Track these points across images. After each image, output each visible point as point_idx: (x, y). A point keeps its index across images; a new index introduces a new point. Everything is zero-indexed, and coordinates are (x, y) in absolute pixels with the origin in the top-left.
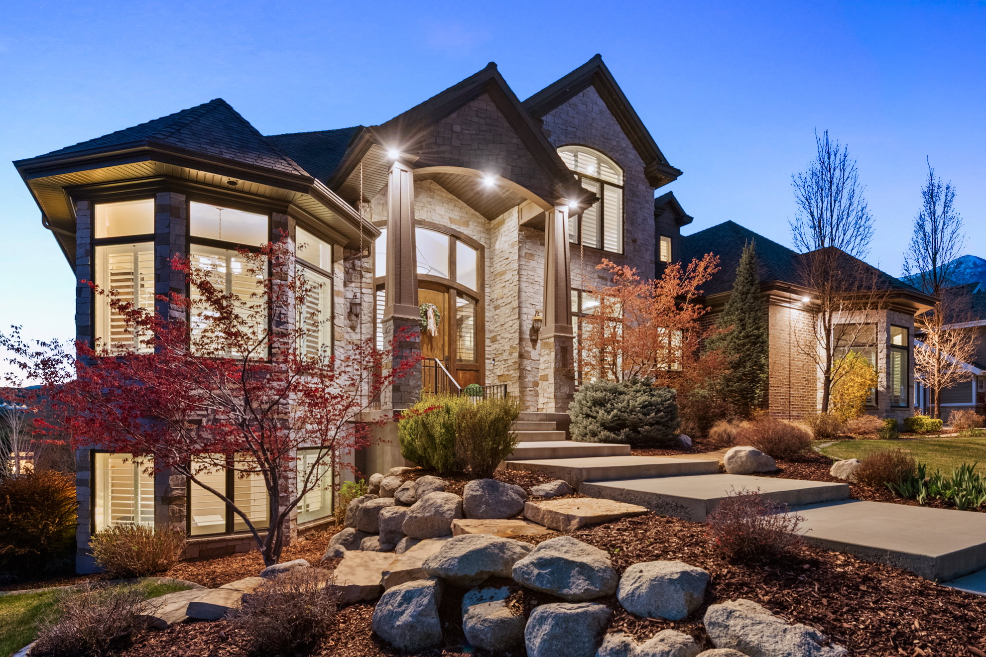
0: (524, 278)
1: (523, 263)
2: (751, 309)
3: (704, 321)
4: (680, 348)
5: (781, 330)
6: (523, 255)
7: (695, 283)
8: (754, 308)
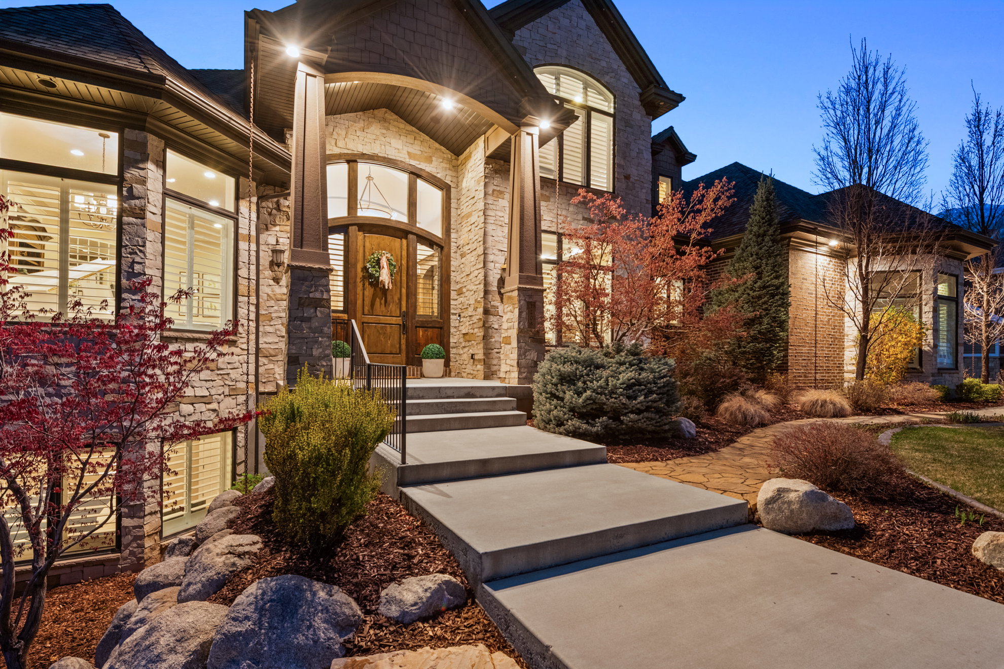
0: (491, 220)
1: (490, 202)
2: (769, 255)
3: (711, 269)
4: (680, 302)
5: (803, 279)
6: (491, 192)
7: (701, 219)
8: (773, 253)
